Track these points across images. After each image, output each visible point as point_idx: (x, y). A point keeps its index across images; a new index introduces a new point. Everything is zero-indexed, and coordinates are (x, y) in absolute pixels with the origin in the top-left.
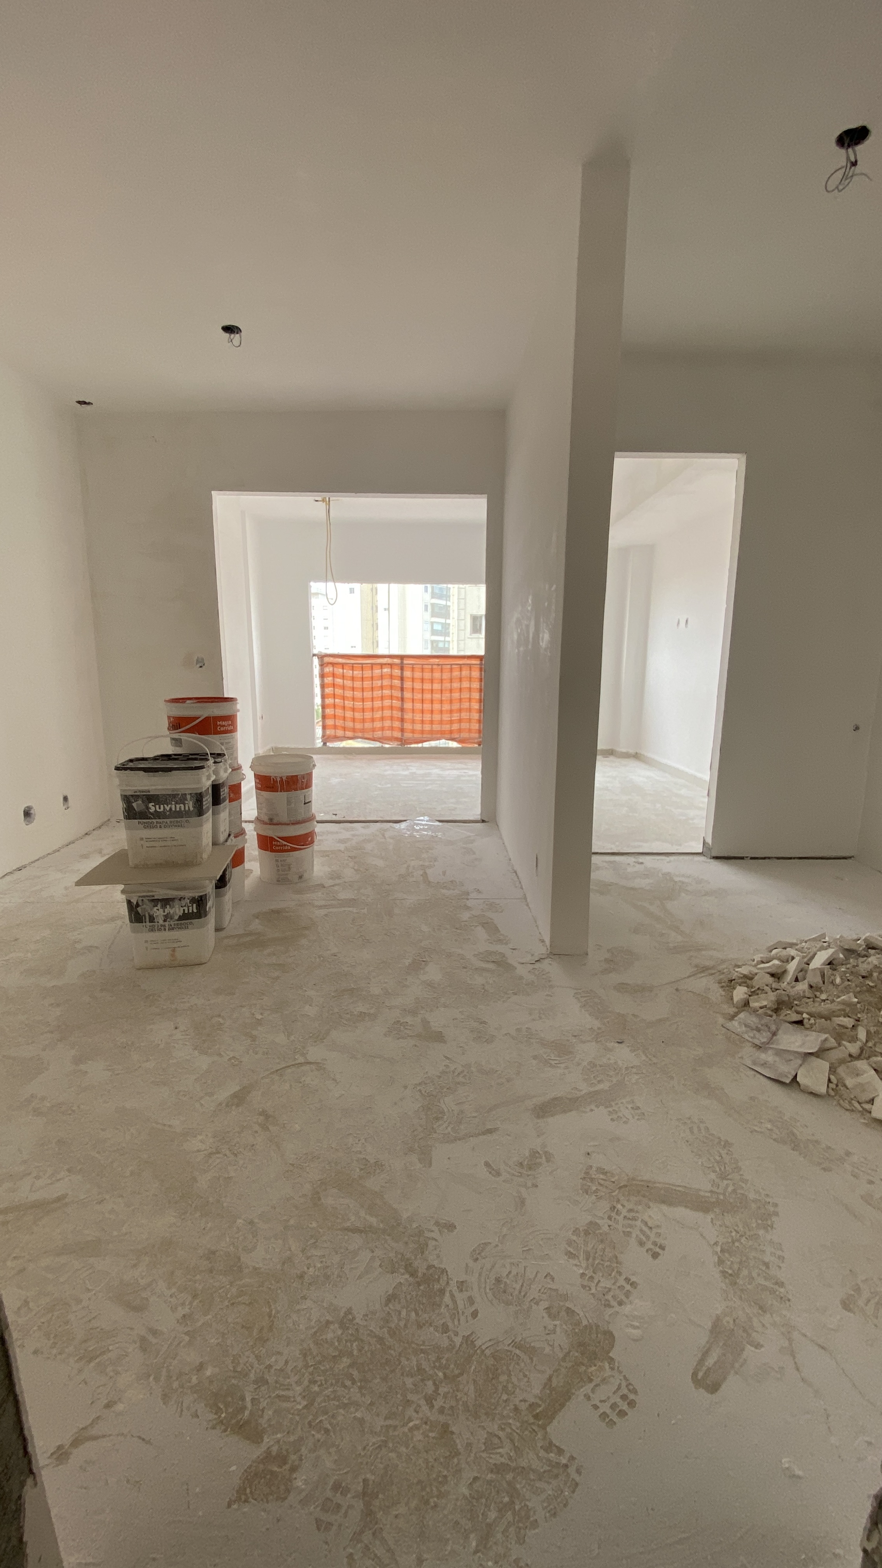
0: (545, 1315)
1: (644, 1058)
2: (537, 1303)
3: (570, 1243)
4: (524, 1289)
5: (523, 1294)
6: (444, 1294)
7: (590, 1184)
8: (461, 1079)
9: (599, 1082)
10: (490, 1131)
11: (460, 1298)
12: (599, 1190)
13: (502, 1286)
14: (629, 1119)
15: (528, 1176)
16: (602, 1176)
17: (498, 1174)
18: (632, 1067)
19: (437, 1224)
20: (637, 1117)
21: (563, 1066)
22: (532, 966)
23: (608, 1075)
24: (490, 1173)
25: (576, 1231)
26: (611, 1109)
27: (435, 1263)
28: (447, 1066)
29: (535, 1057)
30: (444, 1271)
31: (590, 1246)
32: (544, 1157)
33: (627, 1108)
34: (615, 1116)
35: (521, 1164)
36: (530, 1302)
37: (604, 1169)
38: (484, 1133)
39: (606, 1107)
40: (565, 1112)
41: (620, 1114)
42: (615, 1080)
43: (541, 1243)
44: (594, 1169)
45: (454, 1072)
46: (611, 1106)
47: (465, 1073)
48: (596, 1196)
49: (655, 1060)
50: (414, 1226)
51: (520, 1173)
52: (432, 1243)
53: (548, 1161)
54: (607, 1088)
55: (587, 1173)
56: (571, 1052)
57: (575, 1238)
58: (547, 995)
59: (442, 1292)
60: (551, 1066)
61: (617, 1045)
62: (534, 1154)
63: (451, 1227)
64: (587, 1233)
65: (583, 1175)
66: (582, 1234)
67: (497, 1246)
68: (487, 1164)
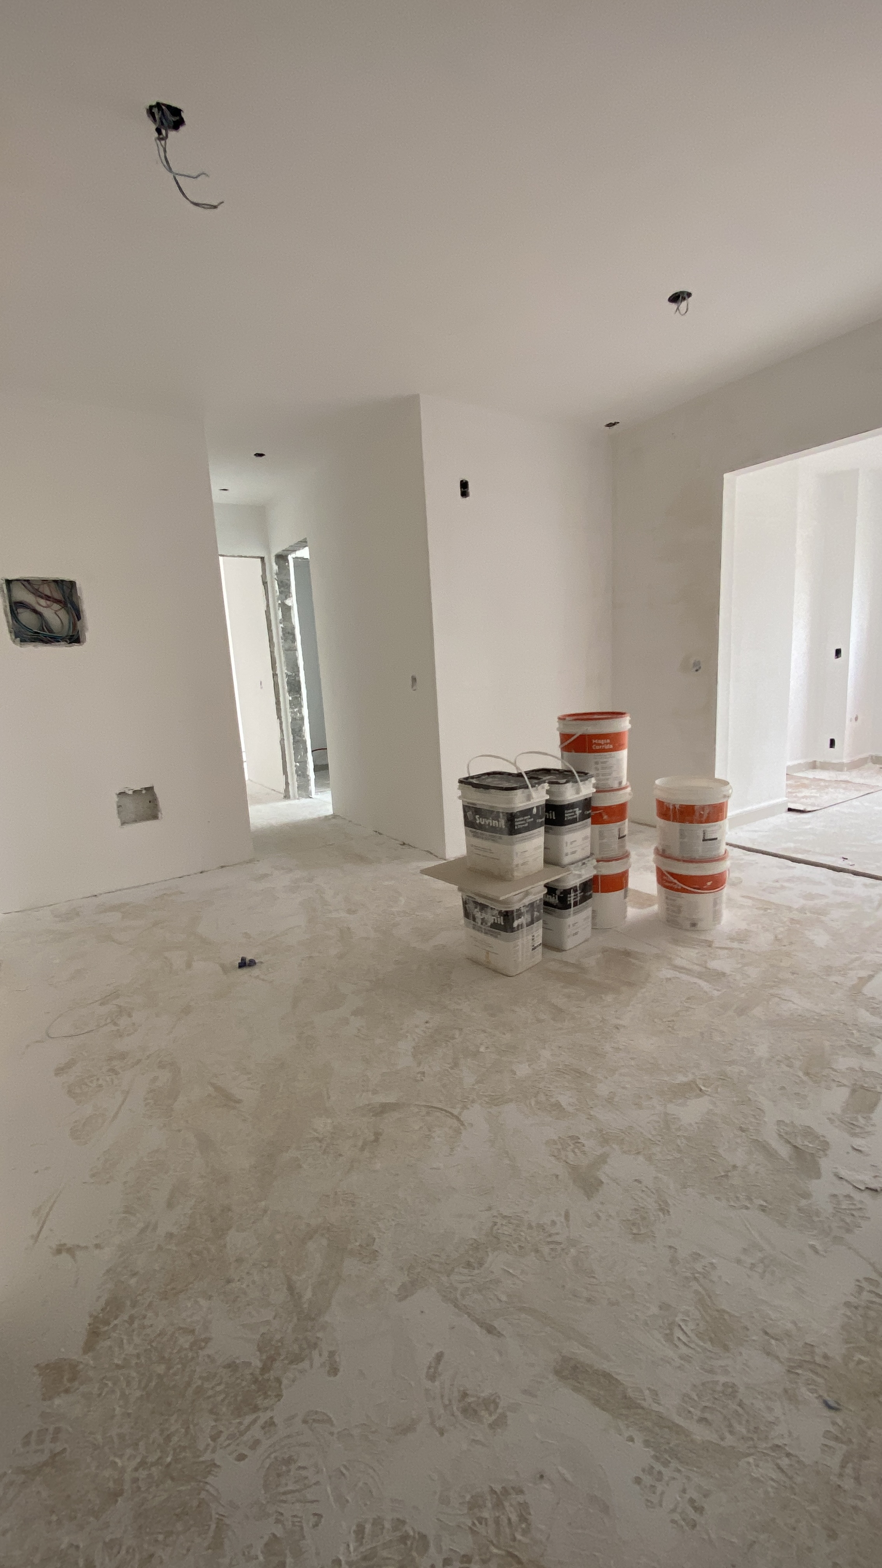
0: (266, 1538)
1: (834, 1462)
2: (278, 1521)
3: (378, 1522)
4: (289, 1496)
5: (283, 1498)
6: (254, 1412)
7: (489, 1505)
8: (546, 1250)
9: (702, 1420)
10: (490, 1330)
11: (256, 1432)
12: (486, 1525)
13: (284, 1468)
14: (661, 1506)
15: (453, 1415)
16: (514, 1518)
17: (432, 1378)
18: (788, 1455)
19: (332, 1354)
20: (676, 1517)
21: (684, 1350)
22: (849, 1190)
23: (730, 1426)
24: (429, 1368)
25: (400, 1523)
26: (658, 1467)
27: (285, 1382)
28: (554, 1223)
29: (664, 1306)
30: (279, 1396)
31: (385, 1554)
32: (494, 1417)
33: (684, 1491)
34: (647, 1480)
35: (465, 1395)
36: (277, 1512)
37: (530, 1514)
38: (482, 1324)
39: (656, 1458)
40: (596, 1402)
41: (660, 1488)
42: (730, 1440)
43: (360, 1484)
44: (520, 1498)
45: (550, 1236)
46: (666, 1464)
47: (559, 1247)
48: (474, 1524)
49: (848, 1484)
50: (319, 1335)
51: (450, 1401)
52: (306, 1364)
53: (492, 1426)
54: (698, 1438)
55: (505, 1492)
56: (726, 1348)
57: (387, 1525)
58: (813, 1247)
59: (256, 1409)
60: (669, 1337)
61: (818, 1404)
62: (491, 1403)
63: (334, 1370)
64: (404, 1539)
65: (498, 1488)
66: (398, 1534)
67: (332, 1434)
68: (439, 1357)
